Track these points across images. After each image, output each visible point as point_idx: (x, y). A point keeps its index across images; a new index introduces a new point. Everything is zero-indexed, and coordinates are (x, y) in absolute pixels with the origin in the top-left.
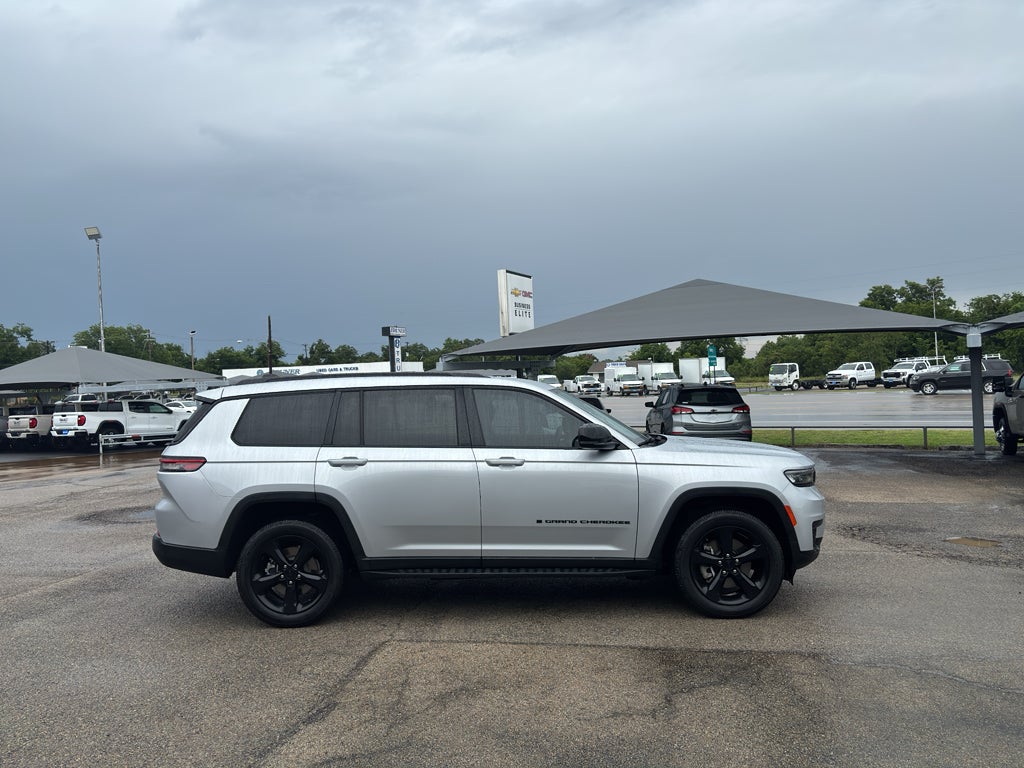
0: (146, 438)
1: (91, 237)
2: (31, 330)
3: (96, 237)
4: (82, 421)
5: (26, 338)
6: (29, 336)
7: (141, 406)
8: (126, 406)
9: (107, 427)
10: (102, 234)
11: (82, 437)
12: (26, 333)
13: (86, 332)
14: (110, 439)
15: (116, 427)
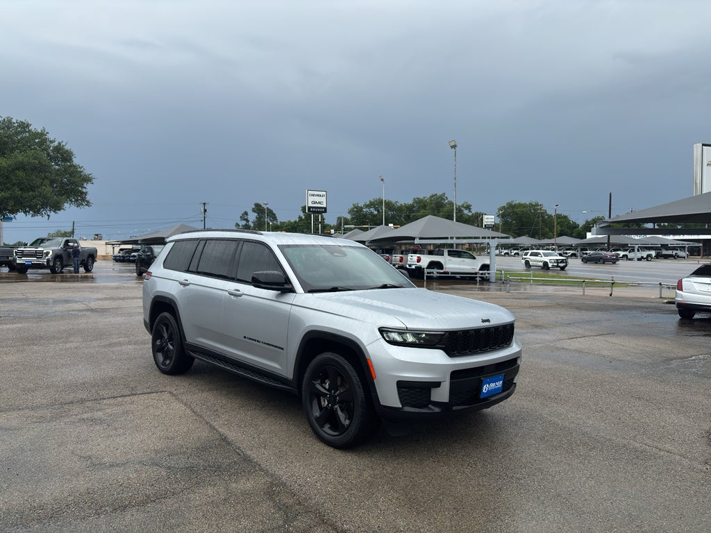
0: (452, 273)
1: (452, 147)
2: (470, 206)
3: (454, 147)
4: (419, 260)
5: (468, 211)
6: (470, 209)
7: (455, 253)
8: (446, 253)
9: (433, 265)
10: (458, 145)
11: (419, 269)
12: (468, 207)
13: (504, 207)
14: (435, 272)
15: (439, 265)
